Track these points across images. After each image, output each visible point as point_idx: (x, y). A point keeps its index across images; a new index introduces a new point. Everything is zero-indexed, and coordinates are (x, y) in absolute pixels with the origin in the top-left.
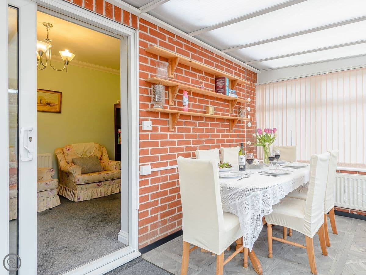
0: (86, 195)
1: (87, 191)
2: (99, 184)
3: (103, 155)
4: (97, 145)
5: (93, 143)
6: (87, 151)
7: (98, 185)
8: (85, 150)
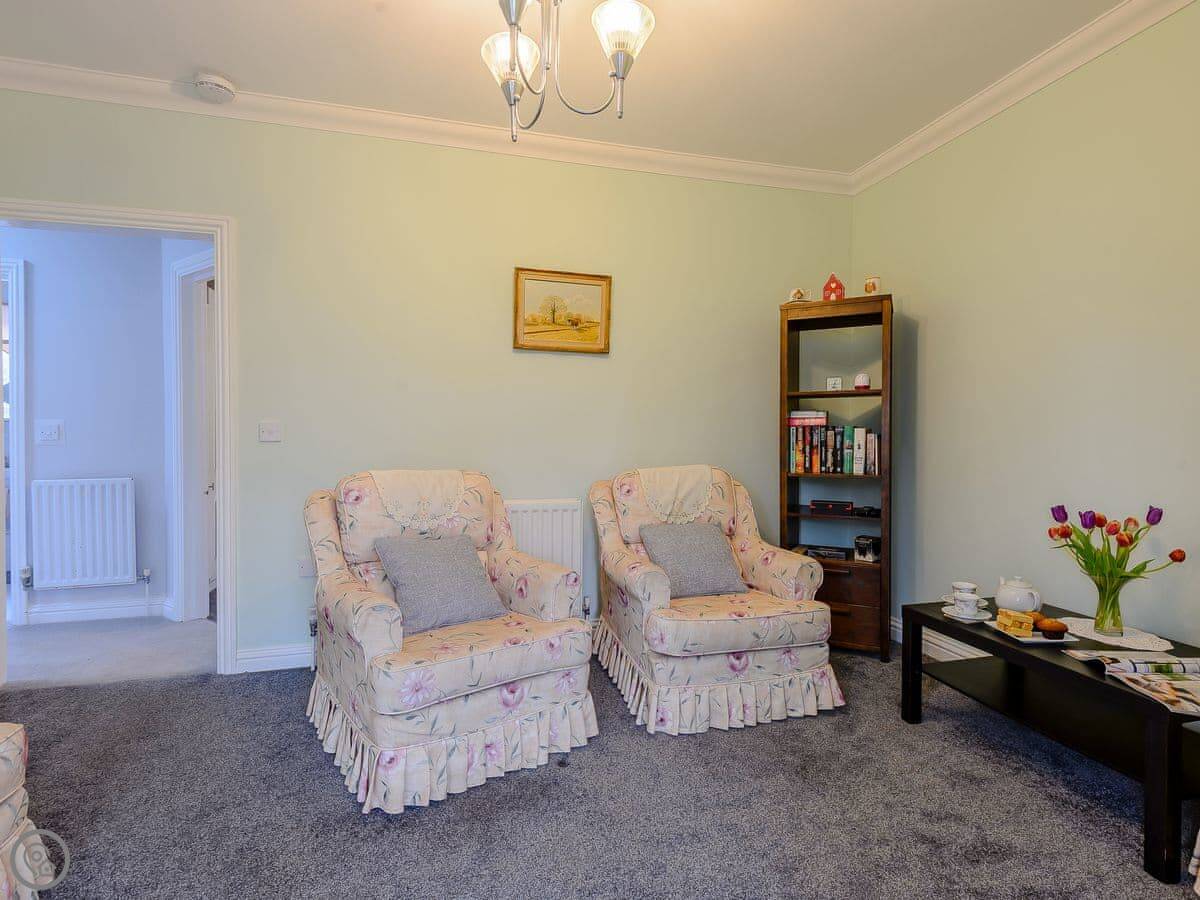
0: (688, 709)
1: (690, 694)
2: (736, 662)
3: (739, 520)
4: (719, 476)
5: (706, 468)
6: (685, 498)
7: (733, 667)
8: (681, 496)
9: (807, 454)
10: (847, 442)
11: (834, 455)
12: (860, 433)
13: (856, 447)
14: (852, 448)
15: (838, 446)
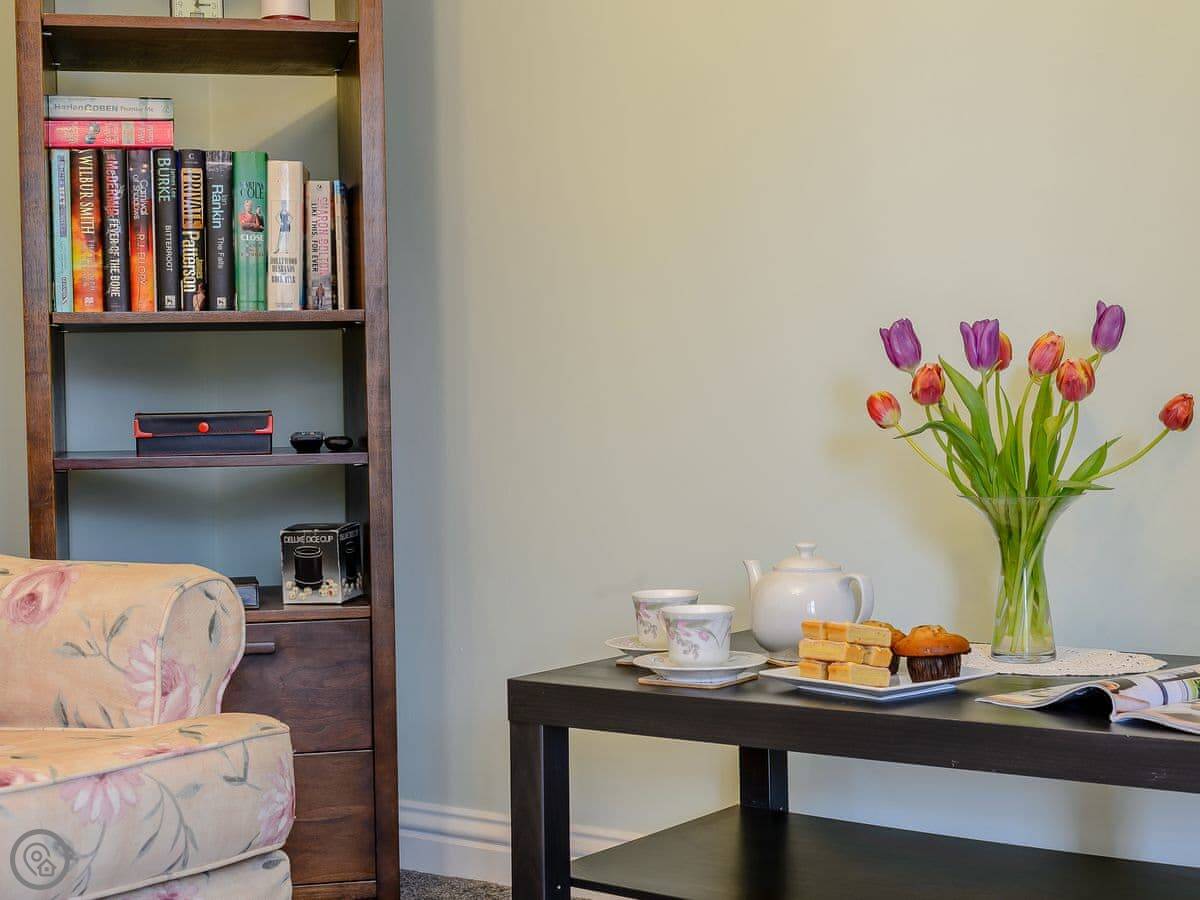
9: (115, 248)
10: (245, 207)
11: (205, 249)
12: (284, 179)
13: (274, 224)
14: (260, 225)
15: (218, 221)
